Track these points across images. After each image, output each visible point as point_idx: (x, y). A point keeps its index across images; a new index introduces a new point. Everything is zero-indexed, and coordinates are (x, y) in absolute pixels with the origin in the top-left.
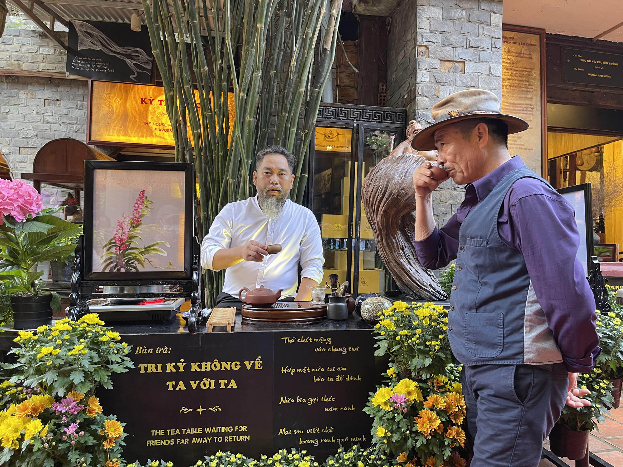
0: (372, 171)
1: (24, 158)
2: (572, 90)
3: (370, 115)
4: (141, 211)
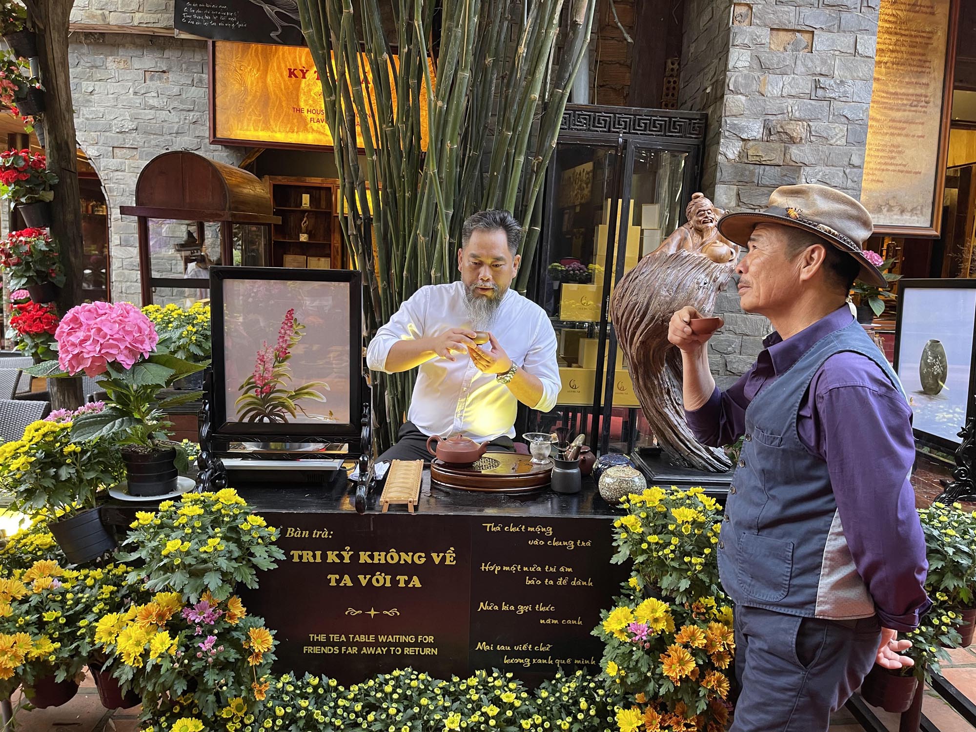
0: (628, 275)
1: (121, 164)
3: (645, 124)
4: (288, 338)
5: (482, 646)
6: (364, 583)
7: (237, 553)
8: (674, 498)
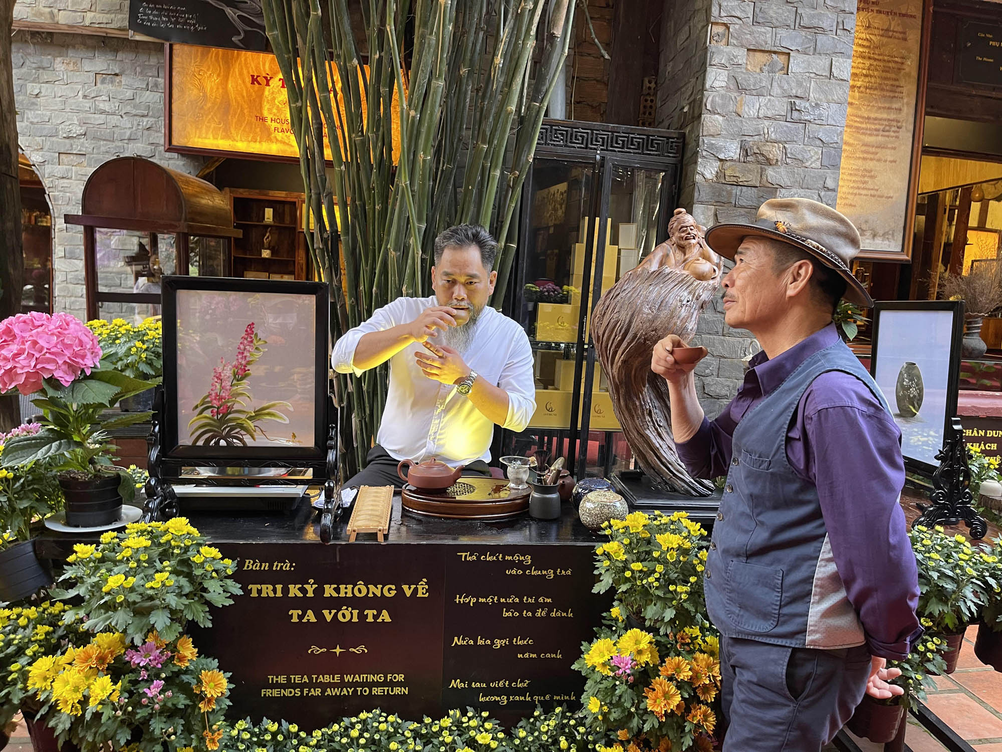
1: (68, 171)
2: (970, 96)
3: (623, 141)
4: (248, 354)
5: (456, 684)
6: (329, 618)
7: (188, 589)
8: (658, 523)
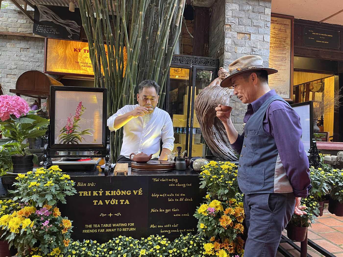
0: (200, 94)
1: (10, 80)
2: (308, 50)
3: (199, 61)
4: (80, 112)
5: (152, 226)
6: (107, 203)
7: (58, 189)
